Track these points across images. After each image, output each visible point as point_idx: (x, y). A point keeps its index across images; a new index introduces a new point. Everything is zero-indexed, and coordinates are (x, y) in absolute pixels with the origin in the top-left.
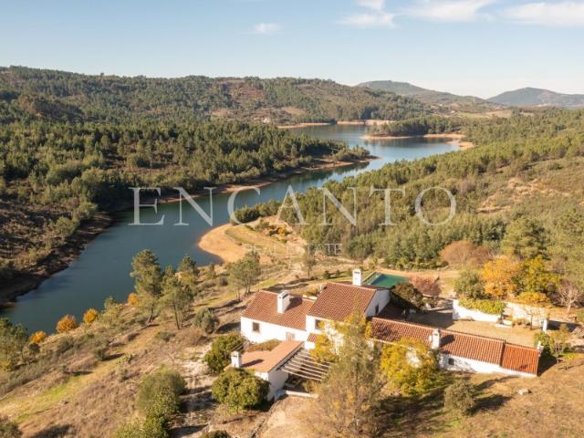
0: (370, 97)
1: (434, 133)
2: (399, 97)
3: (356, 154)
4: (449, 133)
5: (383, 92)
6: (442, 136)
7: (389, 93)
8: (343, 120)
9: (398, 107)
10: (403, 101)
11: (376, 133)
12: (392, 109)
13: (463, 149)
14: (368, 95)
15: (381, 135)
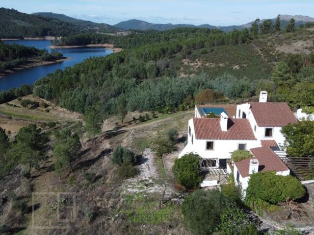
0: (45, 22)
1: (95, 44)
2: (63, 22)
3: (55, 56)
4: (103, 43)
5: (52, 19)
6: (100, 45)
7: (56, 19)
8: (28, 37)
9: (64, 28)
10: (66, 25)
11: (58, 44)
12: (61, 30)
13: (115, 52)
14: (42, 20)
15: (62, 45)
